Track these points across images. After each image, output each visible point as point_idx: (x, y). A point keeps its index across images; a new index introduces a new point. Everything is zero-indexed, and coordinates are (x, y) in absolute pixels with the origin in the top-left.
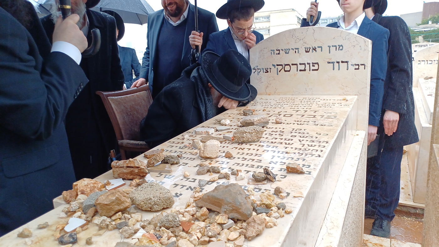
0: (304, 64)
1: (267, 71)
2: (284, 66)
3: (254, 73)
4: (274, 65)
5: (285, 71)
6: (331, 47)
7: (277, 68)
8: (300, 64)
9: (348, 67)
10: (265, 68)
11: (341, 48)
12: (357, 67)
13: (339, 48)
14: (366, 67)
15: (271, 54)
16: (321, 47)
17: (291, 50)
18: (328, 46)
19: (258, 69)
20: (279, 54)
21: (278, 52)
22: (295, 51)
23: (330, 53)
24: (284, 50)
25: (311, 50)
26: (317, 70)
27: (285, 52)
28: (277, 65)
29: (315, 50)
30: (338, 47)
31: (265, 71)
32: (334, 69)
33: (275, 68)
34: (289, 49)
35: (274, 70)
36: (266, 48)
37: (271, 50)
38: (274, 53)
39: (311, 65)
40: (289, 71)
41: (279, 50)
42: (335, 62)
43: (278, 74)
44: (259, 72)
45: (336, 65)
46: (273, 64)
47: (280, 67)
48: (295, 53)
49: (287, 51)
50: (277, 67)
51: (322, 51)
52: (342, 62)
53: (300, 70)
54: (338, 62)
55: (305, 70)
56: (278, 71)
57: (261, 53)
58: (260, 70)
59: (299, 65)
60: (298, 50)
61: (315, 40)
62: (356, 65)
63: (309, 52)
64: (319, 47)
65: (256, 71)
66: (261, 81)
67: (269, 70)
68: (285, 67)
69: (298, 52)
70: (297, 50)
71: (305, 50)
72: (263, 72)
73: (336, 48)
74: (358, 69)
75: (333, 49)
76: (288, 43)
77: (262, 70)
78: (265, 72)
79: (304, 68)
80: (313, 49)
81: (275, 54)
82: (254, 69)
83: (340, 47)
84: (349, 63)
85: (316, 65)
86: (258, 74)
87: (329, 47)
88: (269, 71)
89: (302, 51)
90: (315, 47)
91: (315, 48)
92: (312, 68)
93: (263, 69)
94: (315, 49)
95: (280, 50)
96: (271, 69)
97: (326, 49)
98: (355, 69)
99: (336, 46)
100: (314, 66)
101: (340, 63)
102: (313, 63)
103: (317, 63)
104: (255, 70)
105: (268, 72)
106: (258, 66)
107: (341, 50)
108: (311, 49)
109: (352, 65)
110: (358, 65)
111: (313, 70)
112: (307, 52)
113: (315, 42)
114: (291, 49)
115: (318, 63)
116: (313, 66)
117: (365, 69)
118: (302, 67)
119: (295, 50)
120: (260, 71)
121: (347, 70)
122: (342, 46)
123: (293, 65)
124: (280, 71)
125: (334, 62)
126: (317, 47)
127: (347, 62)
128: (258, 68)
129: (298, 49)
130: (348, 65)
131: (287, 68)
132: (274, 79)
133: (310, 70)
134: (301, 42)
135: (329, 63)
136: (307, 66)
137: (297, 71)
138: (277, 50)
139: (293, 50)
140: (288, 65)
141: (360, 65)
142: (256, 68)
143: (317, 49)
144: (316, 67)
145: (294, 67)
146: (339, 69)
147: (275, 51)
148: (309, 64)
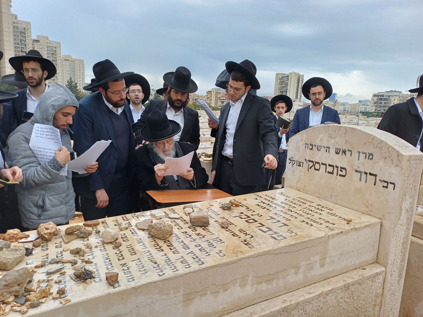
0: (333, 166)
1: (300, 164)
2: (315, 163)
3: (289, 164)
4: (306, 160)
5: (315, 169)
7: (309, 164)
9: (375, 181)
10: (299, 161)
12: (385, 184)
14: (395, 187)
15: (306, 148)
16: (351, 151)
17: (323, 148)
19: (293, 161)
20: (312, 149)
21: (311, 147)
22: (326, 150)
23: (359, 160)
24: (317, 146)
25: (341, 152)
26: (344, 176)
27: (317, 148)
28: (309, 161)
29: (345, 153)
30: (368, 155)
32: (360, 180)
33: (307, 163)
34: (321, 147)
35: (306, 165)
37: (306, 144)
39: (339, 169)
40: (318, 170)
41: (313, 145)
42: (363, 173)
43: (308, 171)
45: (364, 176)
47: (311, 164)
48: (326, 152)
49: (319, 147)
50: (308, 162)
51: (351, 155)
52: (370, 174)
53: (329, 172)
54: (366, 173)
55: (332, 173)
57: (297, 145)
58: (294, 162)
59: (328, 165)
62: (384, 182)
63: (338, 154)
64: (349, 151)
65: (291, 162)
66: (294, 173)
67: (301, 164)
68: (315, 165)
69: (329, 152)
70: (328, 149)
71: (336, 151)
72: (297, 165)
73: (366, 156)
74: (386, 187)
75: (362, 156)
76: (321, 139)
77: (296, 163)
78: (298, 166)
79: (332, 170)
81: (309, 148)
82: (290, 160)
83: (370, 156)
84: (378, 178)
85: (344, 171)
86: (292, 167)
87: (359, 153)
88: (302, 166)
89: (333, 151)
90: (345, 149)
92: (340, 173)
93: (297, 161)
94: (344, 152)
96: (303, 163)
97: (355, 154)
98: (384, 187)
99: (366, 153)
100: (342, 171)
101: (368, 175)
102: (341, 167)
103: (345, 169)
105: (300, 166)
106: (293, 157)
107: (371, 159)
109: (380, 180)
110: (387, 182)
111: (340, 175)
112: (337, 153)
113: (346, 143)
114: (323, 147)
117: (394, 189)
118: (330, 169)
119: (326, 148)
120: (294, 163)
121: (374, 185)
122: (372, 154)
123: (322, 164)
124: (310, 168)
126: (347, 150)
127: (375, 176)
129: (329, 148)
130: (376, 179)
131: (317, 166)
132: (305, 175)
133: (337, 175)
134: (333, 141)
135: (357, 171)
136: (336, 169)
137: (326, 172)
138: (311, 145)
139: (325, 148)
140: (318, 163)
141: (389, 183)
142: (292, 159)
143: (347, 153)
144: (343, 173)
145: (323, 167)
146: (366, 182)
147: (309, 145)
148: (337, 167)
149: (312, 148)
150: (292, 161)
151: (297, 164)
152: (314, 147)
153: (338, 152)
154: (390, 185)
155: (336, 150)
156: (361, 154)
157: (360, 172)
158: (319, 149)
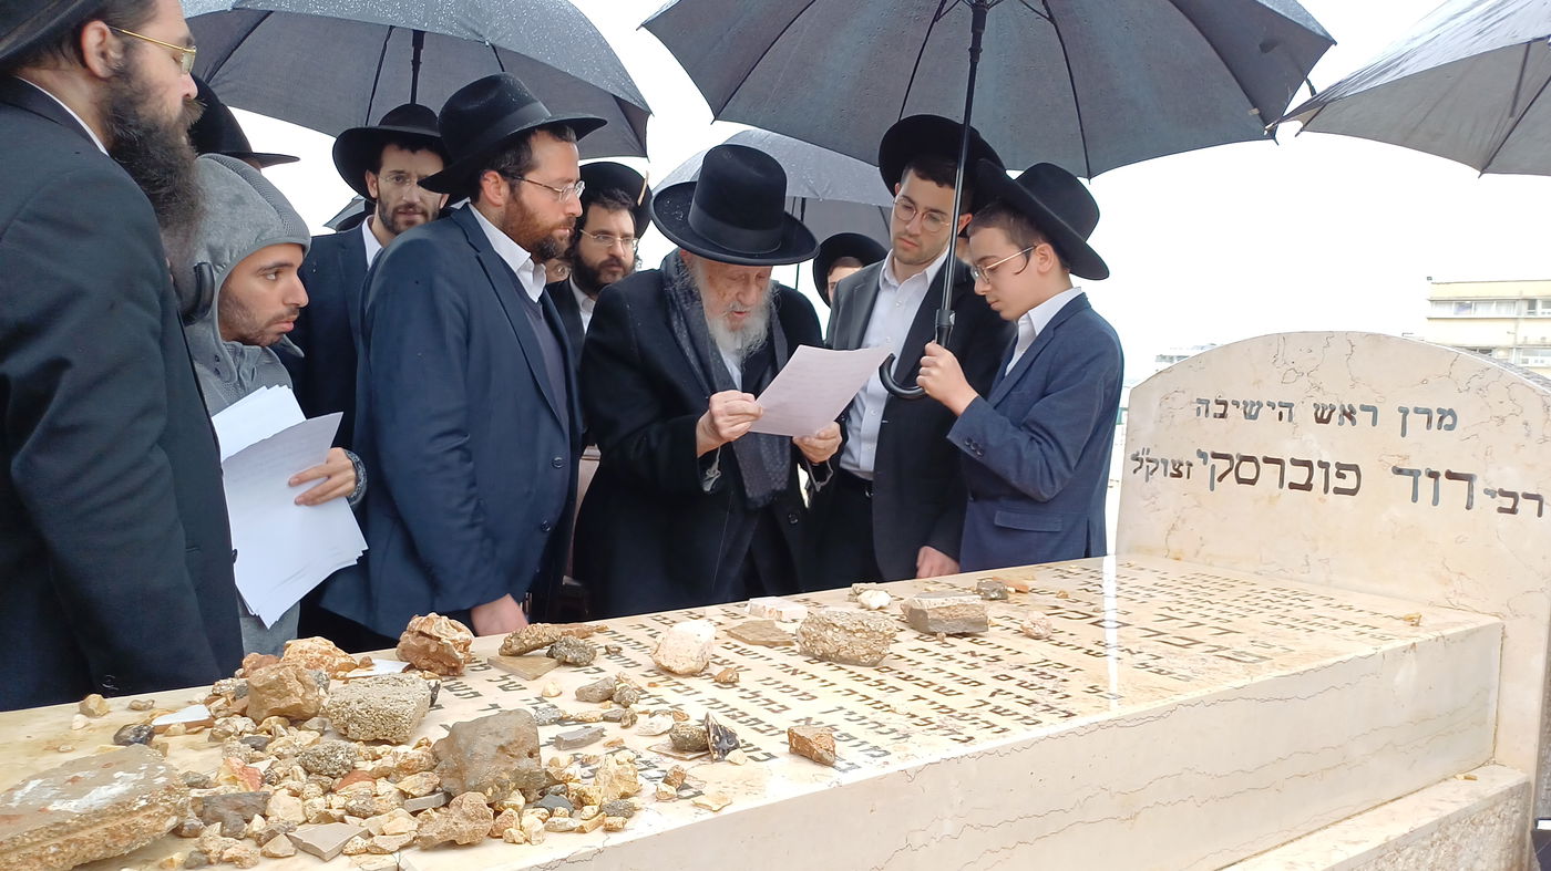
0: (1308, 464)
1: (1177, 470)
2: (1236, 462)
3: (1135, 472)
4: (1202, 455)
5: (1240, 481)
6: (1411, 411)
7: (1213, 466)
8: (1295, 462)
9: (1470, 496)
10: (1173, 461)
11: (1448, 420)
12: (1508, 503)
13: (1441, 419)
14: (1544, 506)
15: (1198, 414)
16: (1374, 410)
17: (1266, 409)
18: (1401, 410)
19: (1149, 460)
20: (1223, 416)
21: (1220, 409)
22: (1281, 414)
23: (1403, 434)
24: (1242, 405)
25: (1335, 416)
26: (1353, 492)
27: (1245, 412)
28: (1215, 456)
29: (1351, 418)
30: (1436, 417)
31: (1170, 470)
32: (1415, 498)
33: (1205, 463)
34: (1260, 405)
35: (1201, 471)
36: (1184, 392)
37: (1200, 401)
38: (1207, 411)
39: (1333, 470)
40: (1252, 482)
41: (1225, 403)
42: (1423, 473)
43: (1212, 490)
44: (1150, 470)
45: (1426, 484)
46: (1199, 451)
47: (1223, 465)
48: (1280, 419)
49: (1251, 408)
50: (1211, 461)
51: (1374, 423)
52: (1451, 476)
53: (1293, 486)
54: (1434, 475)
55: (1307, 487)
56: (1216, 478)
57: (1164, 406)
58: (1154, 465)
59: (1288, 464)
60: (1290, 411)
61: (1354, 383)
62: (1504, 494)
63: (1327, 421)
64: (1364, 408)
65: (1140, 467)
66: (1154, 503)
67: (1184, 469)
68: (1236, 467)
69: (1290, 420)
70: (1285, 411)
71: (1316, 414)
72: (1165, 475)
73: (1429, 421)
74: (1513, 511)
75: (1417, 422)
76: (1258, 382)
77: (1161, 466)
78: (1173, 475)
79: (1307, 476)
80: (1344, 413)
81: (1211, 413)
82: (1137, 460)
83: (1445, 418)
84: (1479, 486)
85: (1351, 475)
86: (1147, 480)
87: (1405, 412)
88: (1185, 475)
89: (1305, 413)
90: (1350, 406)
91: (1352, 412)
92: (1335, 482)
93: (1165, 462)
94: (1349, 414)
95: (1230, 403)
96: (1191, 465)
97: (1390, 417)
98: (1501, 510)
99: (1428, 412)
100: (1343, 476)
101: (1443, 479)
102: (1339, 466)
103: (1355, 468)
104: (1138, 464)
105: (1179, 475)
106: (1148, 451)
107: (1450, 428)
108: (1338, 411)
109: (1487, 492)
110: (1513, 495)
111: (1338, 491)
112: (1320, 420)
113: (1353, 386)
114: (1265, 405)
115: (1357, 466)
116: (1340, 476)
117: (1540, 514)
118: (1300, 476)
119: (1278, 409)
120: (1155, 469)
121: (1468, 508)
122: (1451, 412)
123: (1267, 460)
124: (1220, 479)
125: (1419, 472)
126: (1357, 408)
127: (1468, 478)
128: (1150, 456)
129: (1290, 406)
130: (1471, 489)
131: (1247, 470)
132: (1199, 505)
133: (1326, 490)
134: (1304, 383)
135: (1399, 471)
136: (1319, 473)
137: (1281, 486)
138: (1218, 403)
139: (1273, 409)
140: (1251, 459)
141: (1520, 497)
142: (1144, 457)
143: (1360, 416)
144: (1350, 481)
145: (1270, 471)
146: (1435, 502)
147: (1212, 405)
148: (1324, 465)
149: (1225, 411)
150: (1145, 463)
151: (1165, 471)
152: (1231, 409)
153: (1325, 417)
154: (1523, 504)
155: (1318, 410)
156: (1411, 416)
157: (1414, 473)
158: (1250, 412)
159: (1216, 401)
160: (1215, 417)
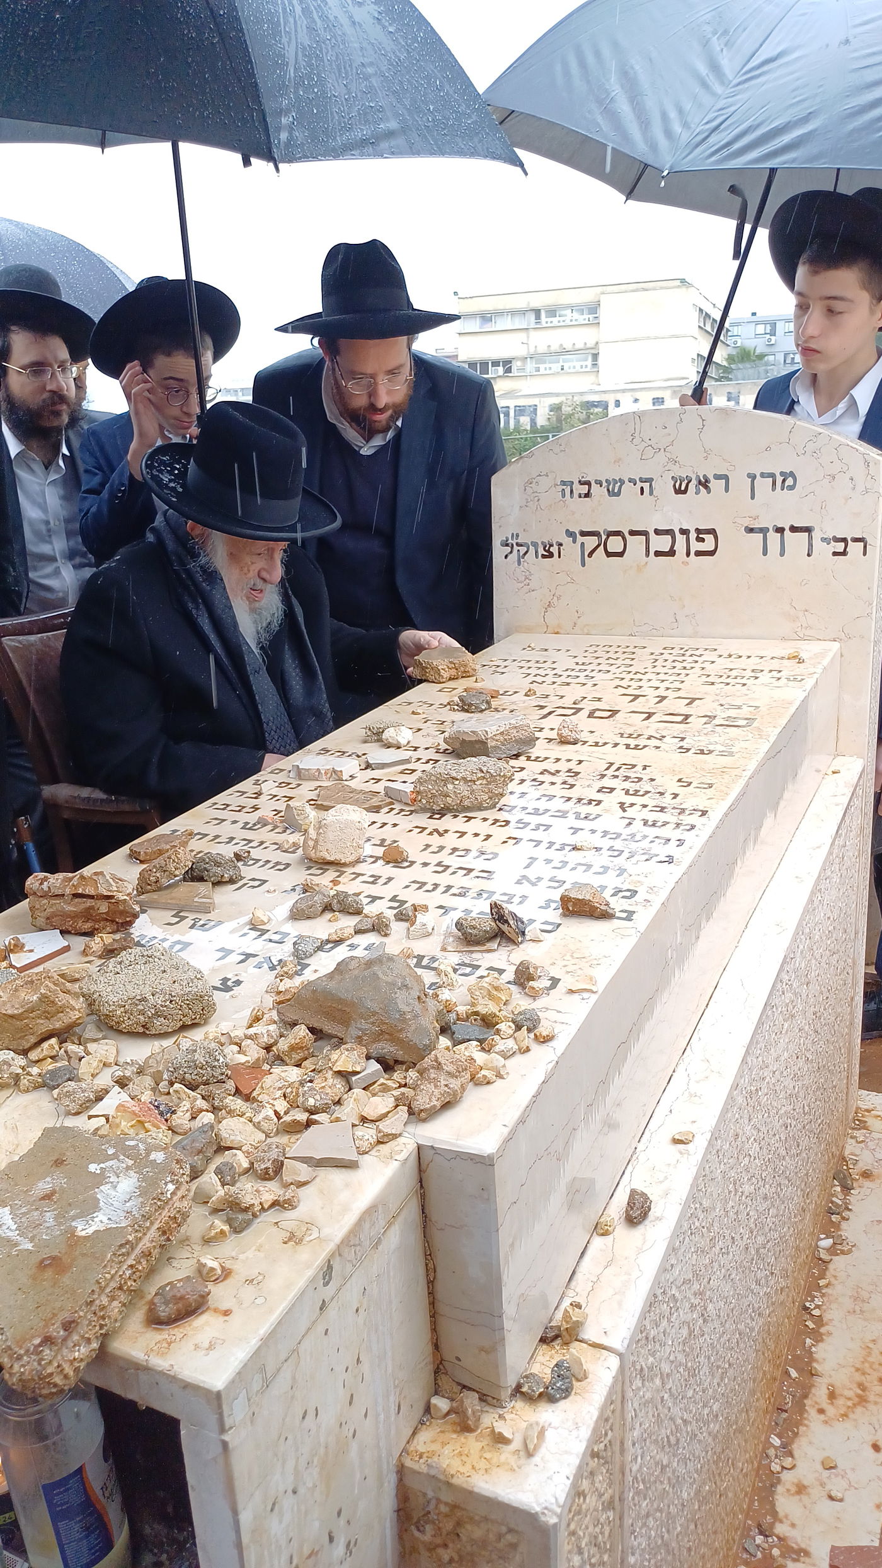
0: (669, 532)
1: (548, 551)
2: (604, 537)
3: (505, 558)
4: (570, 534)
5: (608, 554)
6: (758, 476)
7: (582, 544)
8: (658, 532)
9: (810, 545)
10: (543, 543)
11: (789, 481)
12: (840, 547)
13: (783, 481)
14: (868, 547)
15: (564, 496)
16: (725, 477)
17: (627, 486)
18: (749, 475)
19: (518, 545)
20: (587, 495)
21: (584, 489)
22: (642, 489)
23: (752, 497)
24: (605, 484)
25: (691, 486)
26: (712, 553)
27: (608, 490)
28: (583, 534)
29: (706, 488)
30: (779, 479)
31: (541, 551)
32: (764, 552)
33: (574, 542)
34: (622, 482)
35: (571, 550)
36: (547, 475)
37: (563, 483)
38: (572, 491)
39: (693, 535)
40: (620, 554)
41: (588, 483)
42: (770, 529)
43: (582, 565)
44: (521, 554)
45: (774, 538)
46: (568, 531)
47: (591, 542)
48: (642, 493)
49: (614, 486)
50: (580, 539)
51: (726, 490)
52: (793, 529)
53: (658, 554)
54: (780, 530)
55: (671, 553)
56: (586, 554)
57: (529, 490)
58: (524, 549)
59: (652, 534)
60: (650, 485)
61: (707, 453)
62: (837, 540)
63: (685, 492)
64: (717, 477)
65: (509, 553)
67: (554, 549)
68: (606, 542)
69: (651, 493)
70: (646, 486)
71: (674, 486)
72: (536, 556)
73: (774, 482)
74: (844, 554)
75: (763, 485)
76: (619, 460)
77: (532, 548)
78: (543, 556)
79: (670, 543)
80: (700, 483)
81: (575, 493)
82: (507, 545)
83: (787, 480)
84: (817, 535)
85: (709, 538)
86: (517, 565)
87: (753, 477)
88: (556, 554)
89: (664, 487)
90: (704, 476)
91: (706, 481)
92: (695, 546)
93: (536, 545)
94: (704, 484)
95: (593, 482)
96: (560, 544)
97: (739, 483)
98: (835, 554)
99: (772, 475)
100: (702, 540)
101: (787, 532)
102: (698, 531)
103: (713, 531)
104: (509, 549)
105: (550, 555)
106: (518, 535)
107: (791, 487)
108: (694, 482)
109: (823, 539)
110: (844, 540)
111: (699, 553)
112: (678, 491)
113: (705, 458)
114: (626, 481)
115: (714, 529)
116: (699, 539)
117: (865, 554)
118: (664, 543)
119: (639, 484)
120: (526, 552)
121: (809, 555)
122: (792, 475)
123: (632, 533)
124: (590, 555)
125: (767, 529)
126: (710, 477)
127: (807, 530)
128: (519, 541)
129: (649, 480)
130: (810, 538)
131: (615, 544)
132: (570, 582)
133: (688, 554)
134: (661, 457)
135: (751, 530)
136: (680, 539)
137: (647, 555)
139: (635, 484)
140: (618, 533)
141: (850, 542)
142: (514, 542)
143: (713, 484)
144: (709, 544)
145: (635, 542)
146: (782, 553)
147: (576, 486)
148: (684, 532)
149: (589, 491)
150: (516, 548)
151: (536, 553)
152: (595, 488)
153: (683, 488)
154: (852, 546)
155: (676, 482)
156: (758, 480)
157: (764, 531)
158: (613, 489)
159: (580, 482)
160: (580, 497)
